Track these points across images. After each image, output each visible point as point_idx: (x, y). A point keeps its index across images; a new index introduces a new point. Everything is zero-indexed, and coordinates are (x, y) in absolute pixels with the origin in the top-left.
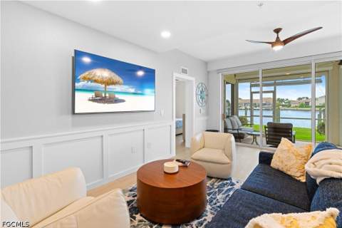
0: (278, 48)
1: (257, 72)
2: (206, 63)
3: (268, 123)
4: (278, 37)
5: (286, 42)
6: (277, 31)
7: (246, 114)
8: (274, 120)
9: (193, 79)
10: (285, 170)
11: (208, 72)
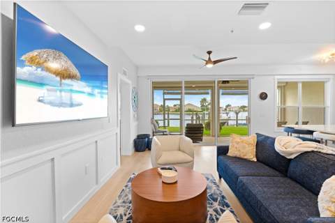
0: (210, 66)
1: (181, 83)
2: (137, 68)
3: (188, 125)
4: (209, 58)
5: (215, 62)
6: (209, 53)
7: (164, 117)
8: (192, 122)
9: (130, 82)
10: (242, 156)
11: (138, 77)
